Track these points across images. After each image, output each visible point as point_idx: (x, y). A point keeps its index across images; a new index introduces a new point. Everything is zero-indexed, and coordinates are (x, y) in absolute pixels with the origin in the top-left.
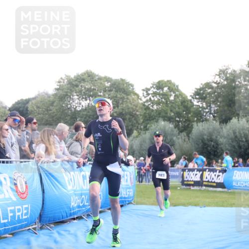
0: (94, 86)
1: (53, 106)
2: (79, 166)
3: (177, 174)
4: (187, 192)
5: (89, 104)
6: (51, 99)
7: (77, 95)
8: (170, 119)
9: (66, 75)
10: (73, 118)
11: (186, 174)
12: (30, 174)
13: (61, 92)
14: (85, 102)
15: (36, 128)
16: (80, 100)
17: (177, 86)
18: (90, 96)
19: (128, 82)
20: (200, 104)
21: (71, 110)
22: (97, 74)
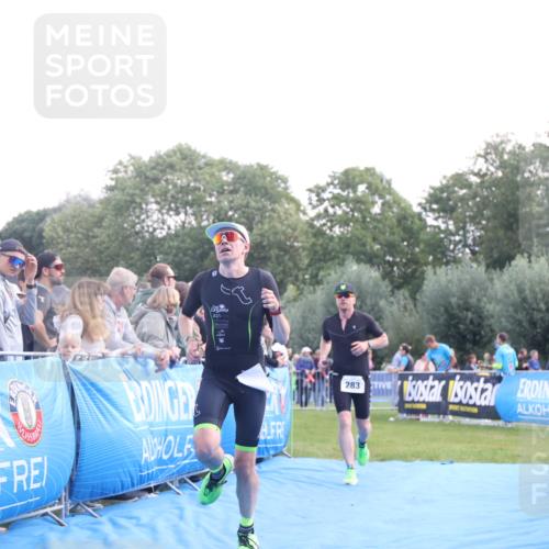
0: (195, 180)
1: (99, 227)
2: (160, 368)
3: (388, 385)
4: (412, 428)
5: (184, 223)
6: (98, 210)
7: (157, 203)
8: (370, 259)
9: (130, 155)
10: (148, 255)
11: (408, 385)
12: (48, 385)
13: (118, 195)
14: (177, 218)
15: (62, 278)
16: (162, 214)
17: (389, 182)
18: (187, 203)
19: (274, 173)
20: (440, 223)
21: (143, 237)
22: (202, 153)
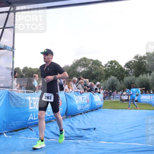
2: (81, 94)
3: (119, 96)
4: (123, 104)
5: (84, 70)
6: (70, 68)
8: (115, 76)
11: (122, 97)
17: (118, 62)
21: (77, 72)
